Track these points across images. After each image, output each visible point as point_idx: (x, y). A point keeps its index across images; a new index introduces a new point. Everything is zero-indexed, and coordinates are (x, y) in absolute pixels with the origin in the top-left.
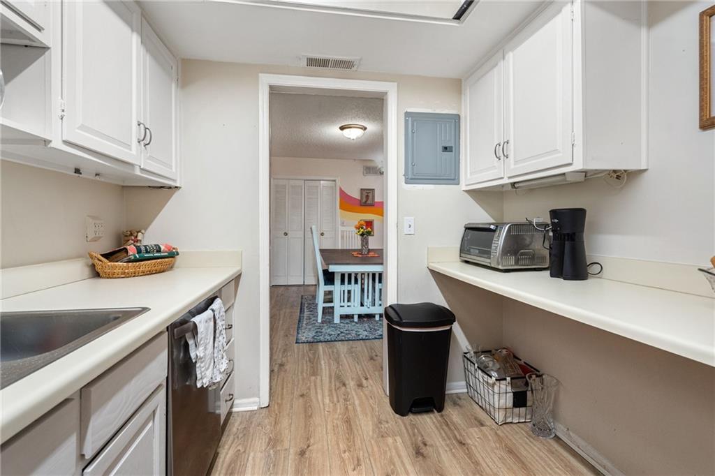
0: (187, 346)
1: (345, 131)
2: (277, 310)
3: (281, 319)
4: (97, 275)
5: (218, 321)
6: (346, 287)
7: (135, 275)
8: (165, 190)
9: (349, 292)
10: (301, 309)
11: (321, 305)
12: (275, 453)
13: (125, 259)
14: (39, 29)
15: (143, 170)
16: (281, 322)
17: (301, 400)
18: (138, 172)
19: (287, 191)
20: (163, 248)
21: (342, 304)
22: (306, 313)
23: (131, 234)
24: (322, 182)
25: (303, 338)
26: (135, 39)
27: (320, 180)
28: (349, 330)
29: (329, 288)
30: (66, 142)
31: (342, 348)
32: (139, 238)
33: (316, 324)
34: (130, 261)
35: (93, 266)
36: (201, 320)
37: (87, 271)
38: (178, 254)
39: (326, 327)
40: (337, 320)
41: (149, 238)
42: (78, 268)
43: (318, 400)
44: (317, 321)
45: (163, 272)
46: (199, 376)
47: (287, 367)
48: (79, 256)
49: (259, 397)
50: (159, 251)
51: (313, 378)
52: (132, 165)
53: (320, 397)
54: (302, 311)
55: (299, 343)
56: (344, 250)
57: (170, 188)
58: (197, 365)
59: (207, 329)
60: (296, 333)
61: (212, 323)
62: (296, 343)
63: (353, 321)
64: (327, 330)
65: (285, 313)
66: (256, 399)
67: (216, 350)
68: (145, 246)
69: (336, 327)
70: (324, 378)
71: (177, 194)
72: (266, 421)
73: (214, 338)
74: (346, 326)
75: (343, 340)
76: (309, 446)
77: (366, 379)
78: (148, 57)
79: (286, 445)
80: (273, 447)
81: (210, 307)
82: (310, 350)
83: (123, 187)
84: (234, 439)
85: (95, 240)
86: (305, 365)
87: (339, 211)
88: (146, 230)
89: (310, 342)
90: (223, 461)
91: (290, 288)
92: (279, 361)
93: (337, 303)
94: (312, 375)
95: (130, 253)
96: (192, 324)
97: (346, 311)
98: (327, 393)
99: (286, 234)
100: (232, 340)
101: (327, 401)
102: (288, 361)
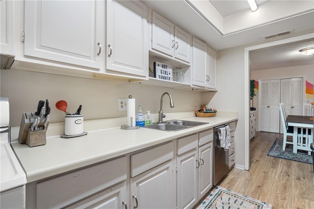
0: (218, 135)
1: (303, 52)
2: (261, 141)
3: (262, 145)
4: (197, 116)
5: (227, 131)
6: (302, 135)
7: (205, 117)
8: (213, 92)
9: (304, 139)
10: (274, 143)
11: (285, 142)
12: (248, 183)
13: (203, 112)
14: (189, 63)
15: (207, 88)
16: (261, 146)
17: (264, 173)
18: (206, 89)
19: (269, 85)
20: (212, 110)
21: (299, 144)
22: (277, 145)
23: (204, 106)
24: (292, 79)
25: (272, 154)
26: (206, 53)
27: (291, 78)
28: (302, 158)
29: (290, 134)
30: (193, 85)
31: (295, 164)
32: (206, 107)
33: (282, 151)
34: (204, 113)
35: (196, 113)
36: (222, 129)
37: (194, 115)
38: (217, 112)
39: (287, 153)
40: (295, 151)
41: (209, 107)
42: (193, 114)
43: (272, 176)
44: (282, 150)
45: (212, 117)
46: (221, 144)
47: (260, 162)
48: (192, 111)
49: (245, 166)
50: (211, 110)
51: (272, 169)
52: (205, 87)
53: (273, 175)
54: (275, 144)
55: (268, 155)
56: (306, 116)
57: (214, 91)
58: (221, 141)
59: (224, 132)
60: (268, 152)
61: (225, 131)
62: (267, 155)
63: (308, 155)
64: (287, 155)
65: (265, 143)
66: (244, 166)
67: (226, 140)
68: (208, 109)
69: (294, 154)
70: (278, 170)
71: (217, 93)
72: (247, 174)
73: (226, 136)
74: (301, 155)
75: (296, 161)
76: (263, 186)
77: (304, 178)
78: (209, 56)
79: (253, 182)
80: (248, 181)
81: (226, 127)
82: (274, 159)
83: (202, 92)
84: (234, 174)
85: (196, 107)
86: (269, 164)
87: (305, 94)
88: (208, 104)
89: (275, 157)
90: (230, 178)
91: (270, 134)
92: (257, 159)
93: (295, 143)
94: (272, 168)
95: (204, 110)
96: (219, 130)
97: (302, 148)
98: (277, 175)
99: (269, 107)
100: (234, 142)
101: (277, 177)
102: (261, 160)
